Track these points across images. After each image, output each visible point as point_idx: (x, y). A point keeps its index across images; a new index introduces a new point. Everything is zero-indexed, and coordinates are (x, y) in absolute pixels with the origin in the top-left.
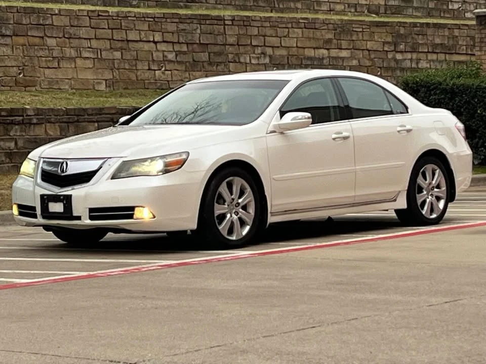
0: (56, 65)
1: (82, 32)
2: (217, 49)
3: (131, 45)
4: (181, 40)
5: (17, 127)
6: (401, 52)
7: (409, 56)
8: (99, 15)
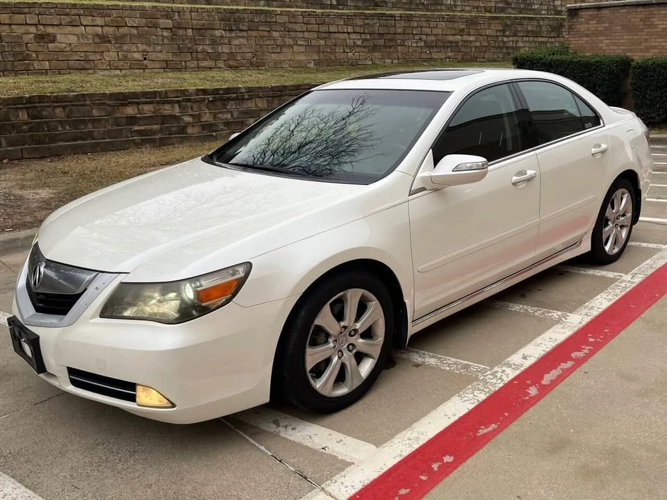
0: (279, 50)
1: (298, 27)
2: (389, 37)
3: (332, 35)
4: (366, 31)
5: (232, 102)
6: (507, 36)
7: (511, 39)
8: (309, 15)
